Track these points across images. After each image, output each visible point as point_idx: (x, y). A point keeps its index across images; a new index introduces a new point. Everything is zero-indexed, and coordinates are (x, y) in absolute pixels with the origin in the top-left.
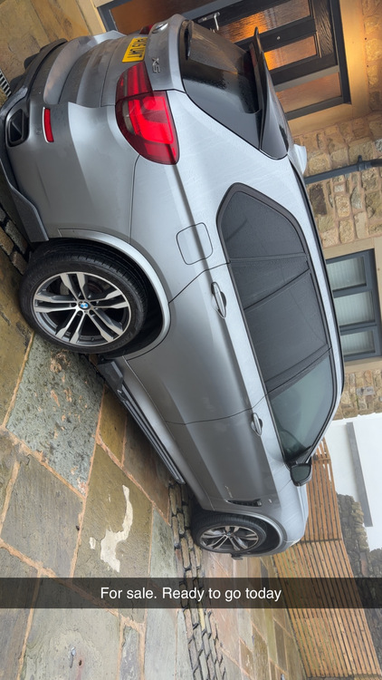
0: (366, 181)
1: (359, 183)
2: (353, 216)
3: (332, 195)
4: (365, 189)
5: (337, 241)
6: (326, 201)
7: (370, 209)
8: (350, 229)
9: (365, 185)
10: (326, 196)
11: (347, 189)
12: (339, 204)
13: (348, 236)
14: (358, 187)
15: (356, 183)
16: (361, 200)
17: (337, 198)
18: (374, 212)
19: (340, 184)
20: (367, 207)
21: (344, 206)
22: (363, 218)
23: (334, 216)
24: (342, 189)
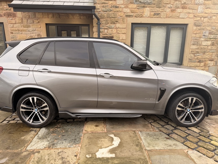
0: (105, 22)
1: (105, 25)
2: (116, 28)
3: (107, 34)
4: (108, 23)
5: (125, 35)
6: (109, 36)
7: (115, 23)
8: (121, 30)
9: (106, 23)
10: (107, 36)
11: (107, 29)
12: (111, 32)
13: (124, 31)
14: (107, 25)
15: (105, 26)
16: (111, 25)
17: (109, 32)
18: (117, 21)
19: (104, 31)
20: (115, 24)
21: (112, 31)
22: (118, 25)
23: (114, 34)
24: (106, 30)
